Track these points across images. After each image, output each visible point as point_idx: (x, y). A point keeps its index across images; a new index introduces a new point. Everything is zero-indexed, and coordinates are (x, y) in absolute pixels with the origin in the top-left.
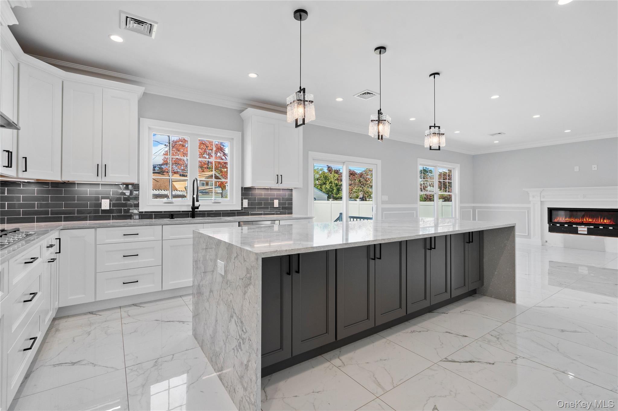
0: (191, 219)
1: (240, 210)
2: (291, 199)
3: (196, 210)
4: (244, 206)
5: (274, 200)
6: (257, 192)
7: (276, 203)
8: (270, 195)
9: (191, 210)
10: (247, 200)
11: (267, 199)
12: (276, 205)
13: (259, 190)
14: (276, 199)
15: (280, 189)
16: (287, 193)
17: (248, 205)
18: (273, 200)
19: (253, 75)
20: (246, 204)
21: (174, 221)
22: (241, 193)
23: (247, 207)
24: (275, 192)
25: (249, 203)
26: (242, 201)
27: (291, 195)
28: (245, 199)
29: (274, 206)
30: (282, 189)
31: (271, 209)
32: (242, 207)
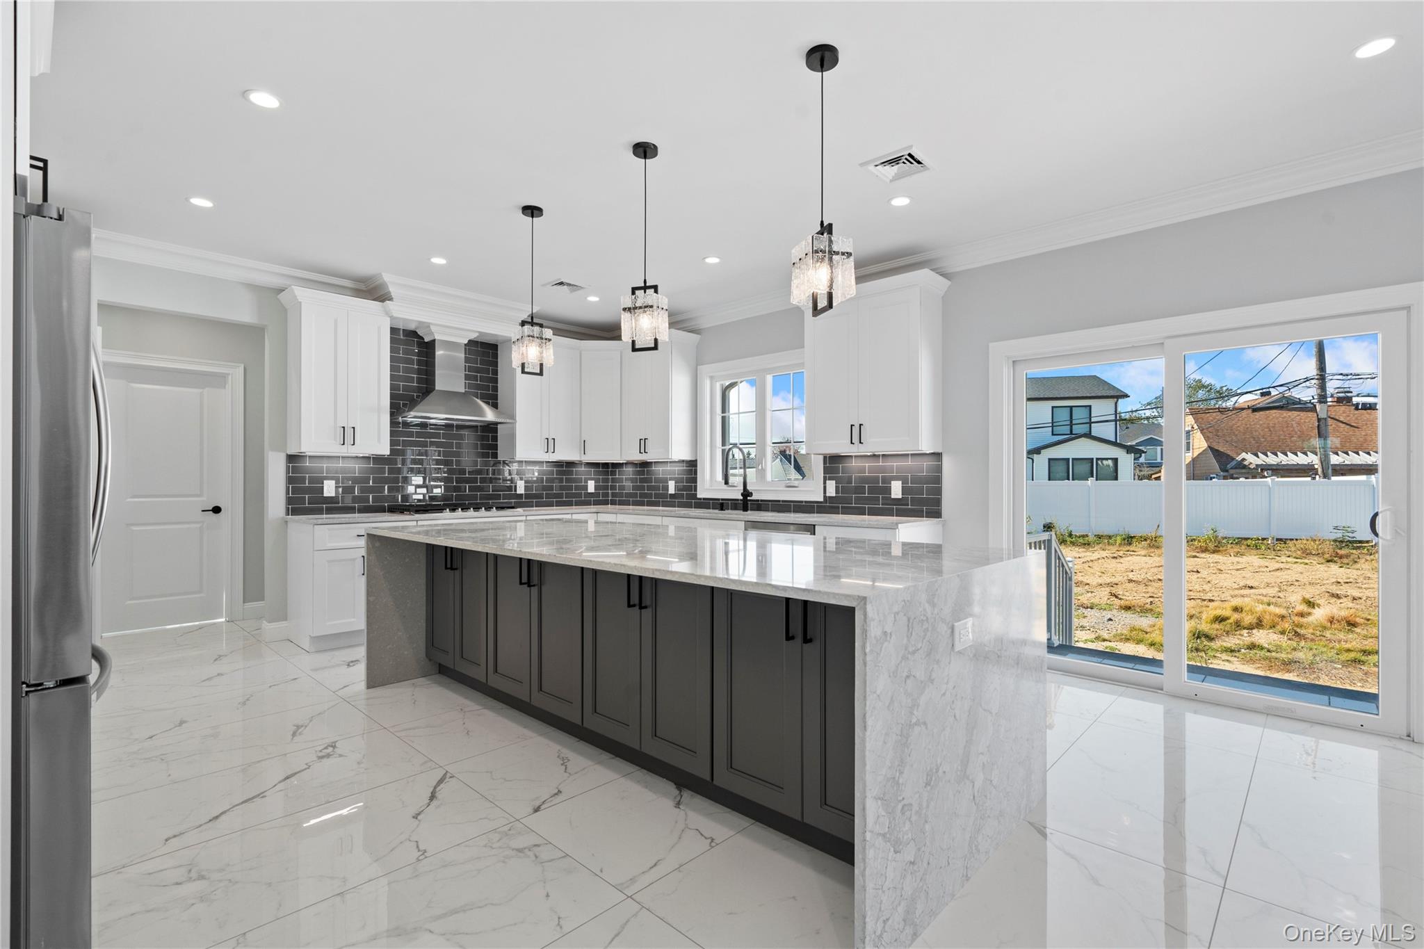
0: (741, 512)
1: (821, 502)
2: (937, 480)
3: (749, 498)
4: (828, 495)
5: (892, 482)
6: (854, 464)
7: (896, 490)
8: (883, 470)
9: (742, 498)
10: (834, 481)
11: (876, 480)
12: (896, 494)
13: (859, 460)
14: (896, 478)
15: (907, 455)
16: (926, 464)
17: (837, 492)
18: (887, 481)
19: (712, 260)
20: (831, 492)
21: (725, 514)
22: (824, 467)
23: (834, 495)
24: (895, 464)
25: (837, 488)
26: (825, 483)
27: (939, 469)
28: (830, 479)
29: (891, 494)
30: (912, 455)
31: (886, 502)
32: (825, 497)
